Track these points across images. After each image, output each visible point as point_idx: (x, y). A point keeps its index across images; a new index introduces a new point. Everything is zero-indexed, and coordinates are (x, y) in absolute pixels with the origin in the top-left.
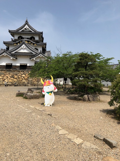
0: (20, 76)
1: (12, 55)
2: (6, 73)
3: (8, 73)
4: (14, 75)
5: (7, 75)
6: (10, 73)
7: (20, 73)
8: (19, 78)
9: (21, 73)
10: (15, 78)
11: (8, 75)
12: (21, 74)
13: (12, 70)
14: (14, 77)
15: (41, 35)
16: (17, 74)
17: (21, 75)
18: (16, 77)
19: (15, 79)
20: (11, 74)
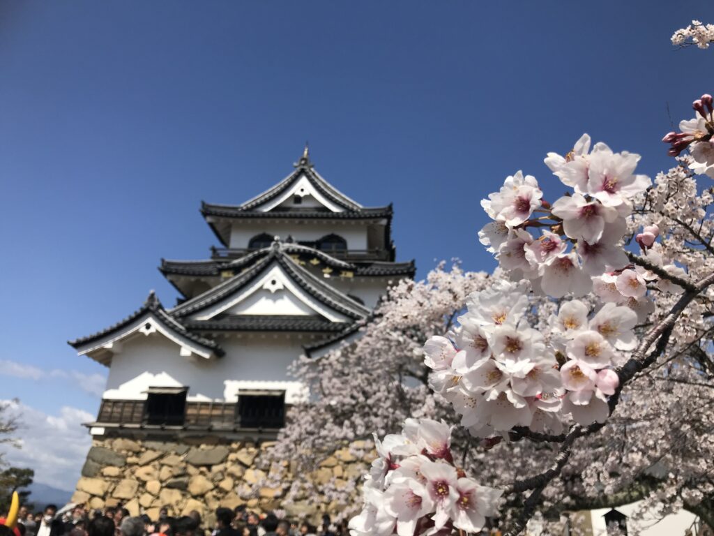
0: (232, 475)
1: (194, 333)
2: (137, 454)
3: (149, 455)
4: (191, 470)
5: (141, 472)
6: (161, 457)
7: (232, 456)
8: (221, 490)
9: (243, 456)
10: (194, 489)
11: (149, 469)
12: (241, 463)
13: (181, 435)
14: (183, 488)
15: (384, 222)
16: (209, 467)
17: (236, 469)
18: (199, 483)
19: (195, 497)
20: (172, 459)
